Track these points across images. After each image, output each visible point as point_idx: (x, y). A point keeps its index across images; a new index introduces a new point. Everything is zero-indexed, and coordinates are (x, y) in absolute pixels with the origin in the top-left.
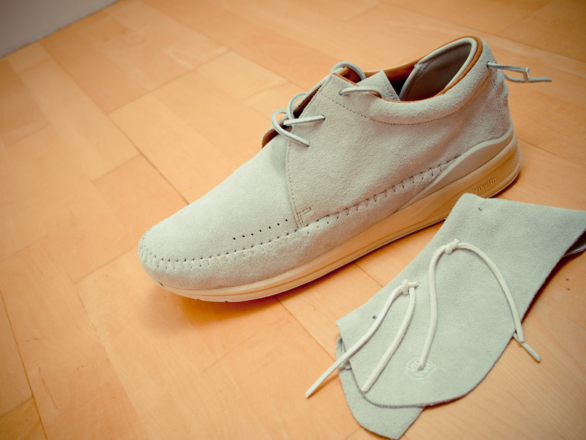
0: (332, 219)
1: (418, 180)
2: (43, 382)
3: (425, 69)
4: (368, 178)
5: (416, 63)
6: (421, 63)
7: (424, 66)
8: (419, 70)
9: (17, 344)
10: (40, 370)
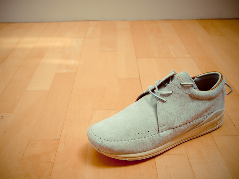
0: (171, 131)
1: (197, 120)
2: (65, 136)
3: (198, 80)
4: (186, 116)
5: (195, 77)
6: (198, 78)
7: (198, 79)
8: (196, 80)
9: (65, 119)
10: (66, 132)
